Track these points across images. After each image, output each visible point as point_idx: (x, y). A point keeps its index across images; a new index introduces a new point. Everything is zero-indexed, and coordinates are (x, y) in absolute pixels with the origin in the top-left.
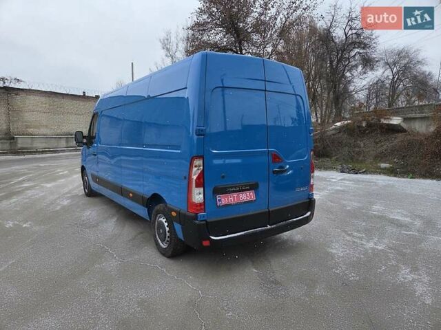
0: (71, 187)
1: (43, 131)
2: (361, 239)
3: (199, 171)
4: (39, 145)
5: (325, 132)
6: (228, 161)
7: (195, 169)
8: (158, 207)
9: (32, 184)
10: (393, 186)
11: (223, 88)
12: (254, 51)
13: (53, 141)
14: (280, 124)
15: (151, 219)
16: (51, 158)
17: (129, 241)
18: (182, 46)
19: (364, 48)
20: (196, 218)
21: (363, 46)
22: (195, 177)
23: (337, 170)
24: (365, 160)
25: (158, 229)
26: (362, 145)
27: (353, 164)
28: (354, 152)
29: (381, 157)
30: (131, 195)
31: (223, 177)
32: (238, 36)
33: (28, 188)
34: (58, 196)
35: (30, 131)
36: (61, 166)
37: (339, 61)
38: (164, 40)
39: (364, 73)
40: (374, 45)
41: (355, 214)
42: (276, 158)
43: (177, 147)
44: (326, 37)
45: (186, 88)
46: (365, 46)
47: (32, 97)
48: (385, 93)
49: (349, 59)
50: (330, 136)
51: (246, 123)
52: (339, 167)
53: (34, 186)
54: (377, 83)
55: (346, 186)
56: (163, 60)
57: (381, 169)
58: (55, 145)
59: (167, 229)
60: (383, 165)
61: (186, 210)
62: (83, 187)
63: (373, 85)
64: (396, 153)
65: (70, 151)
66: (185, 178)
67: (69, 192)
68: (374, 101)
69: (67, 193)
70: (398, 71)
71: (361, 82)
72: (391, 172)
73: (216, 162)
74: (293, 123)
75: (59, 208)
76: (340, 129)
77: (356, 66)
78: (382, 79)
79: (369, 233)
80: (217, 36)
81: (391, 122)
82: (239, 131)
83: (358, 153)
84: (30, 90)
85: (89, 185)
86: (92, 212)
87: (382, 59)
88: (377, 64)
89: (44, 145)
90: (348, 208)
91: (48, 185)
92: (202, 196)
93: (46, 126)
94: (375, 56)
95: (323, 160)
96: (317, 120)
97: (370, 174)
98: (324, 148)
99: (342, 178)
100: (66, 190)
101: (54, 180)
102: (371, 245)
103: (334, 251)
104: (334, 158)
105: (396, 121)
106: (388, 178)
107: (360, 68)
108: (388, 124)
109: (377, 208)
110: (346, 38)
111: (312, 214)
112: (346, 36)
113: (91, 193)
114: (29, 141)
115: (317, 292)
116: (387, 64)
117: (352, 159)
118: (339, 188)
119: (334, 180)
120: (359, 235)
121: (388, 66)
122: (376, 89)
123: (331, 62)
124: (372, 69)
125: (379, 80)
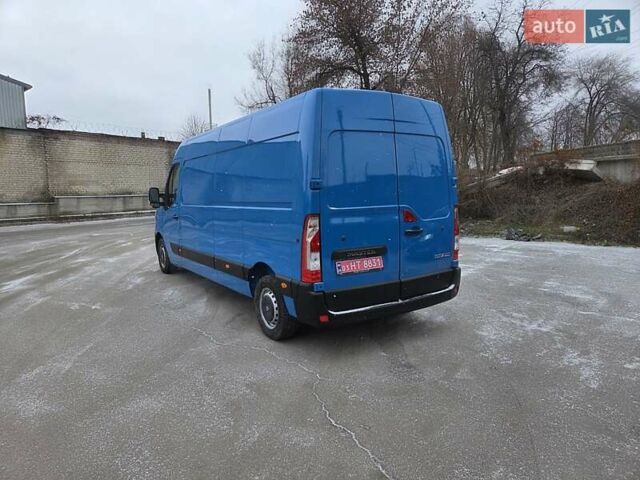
0: (140, 262)
1: (93, 189)
2: (522, 320)
3: (315, 233)
4: (88, 208)
5: (485, 183)
6: (348, 220)
7: (309, 230)
8: (263, 279)
9: (89, 259)
10: (578, 256)
11: (343, 131)
12: (384, 70)
13: (106, 202)
14: (416, 174)
15: (253, 295)
16: (106, 224)
17: (227, 324)
18: (280, 63)
19: (545, 59)
20: (311, 287)
21: (544, 55)
22: (309, 240)
23: (501, 236)
24: (542, 222)
25: (264, 305)
26: (538, 201)
27: (525, 228)
28: (525, 210)
29: (564, 217)
30: (227, 266)
31: (343, 239)
32: (361, 49)
33: (85, 264)
34: (125, 273)
35: (75, 188)
36: (122, 236)
37: (509, 79)
38: (254, 56)
39: (548, 95)
40: (562, 54)
41: (519, 292)
42: (408, 216)
43: (288, 204)
44: (489, 45)
45: (298, 132)
46: (548, 56)
47: (77, 142)
48: (580, 124)
49: (524, 75)
50: (492, 188)
51: (371, 172)
52: (505, 232)
53: (93, 261)
54: (567, 109)
55: (512, 258)
56: (254, 84)
57: (565, 234)
58: (108, 208)
59: (275, 305)
60: (567, 228)
61: (299, 279)
62: (157, 262)
63: (561, 113)
64: (584, 210)
65: (130, 216)
66: (298, 241)
67: (140, 268)
68: (564, 136)
69: (137, 269)
70: (598, 92)
71: (543, 109)
72: (579, 238)
73: (335, 221)
74: (433, 171)
75: (131, 286)
76: (507, 179)
77: (536, 85)
78: (575, 103)
79: (533, 314)
80: (330, 49)
81: (580, 168)
82: (363, 183)
83: (532, 213)
84: (74, 132)
85: (168, 258)
86: (174, 292)
87: (574, 74)
88: (567, 81)
89: (94, 208)
90: (511, 285)
91: (111, 260)
92: (318, 263)
93: (97, 183)
94: (562, 70)
95: (483, 222)
96: (478, 166)
97: (549, 240)
98: (484, 206)
99: (508, 246)
100: (136, 265)
101: (117, 253)
102: (534, 326)
103: (484, 334)
104: (496, 220)
105: (586, 165)
106: (573, 245)
107: (541, 87)
108: (575, 171)
109: (551, 284)
110: (520, 45)
111: (457, 288)
112: (519, 41)
113: (169, 269)
114: (74, 202)
115: (458, 376)
116: (582, 81)
117: (523, 220)
118: (501, 260)
119: (496, 250)
120: (521, 315)
121: (583, 85)
122: (566, 117)
123: (498, 81)
124: (559, 89)
125: (570, 104)
